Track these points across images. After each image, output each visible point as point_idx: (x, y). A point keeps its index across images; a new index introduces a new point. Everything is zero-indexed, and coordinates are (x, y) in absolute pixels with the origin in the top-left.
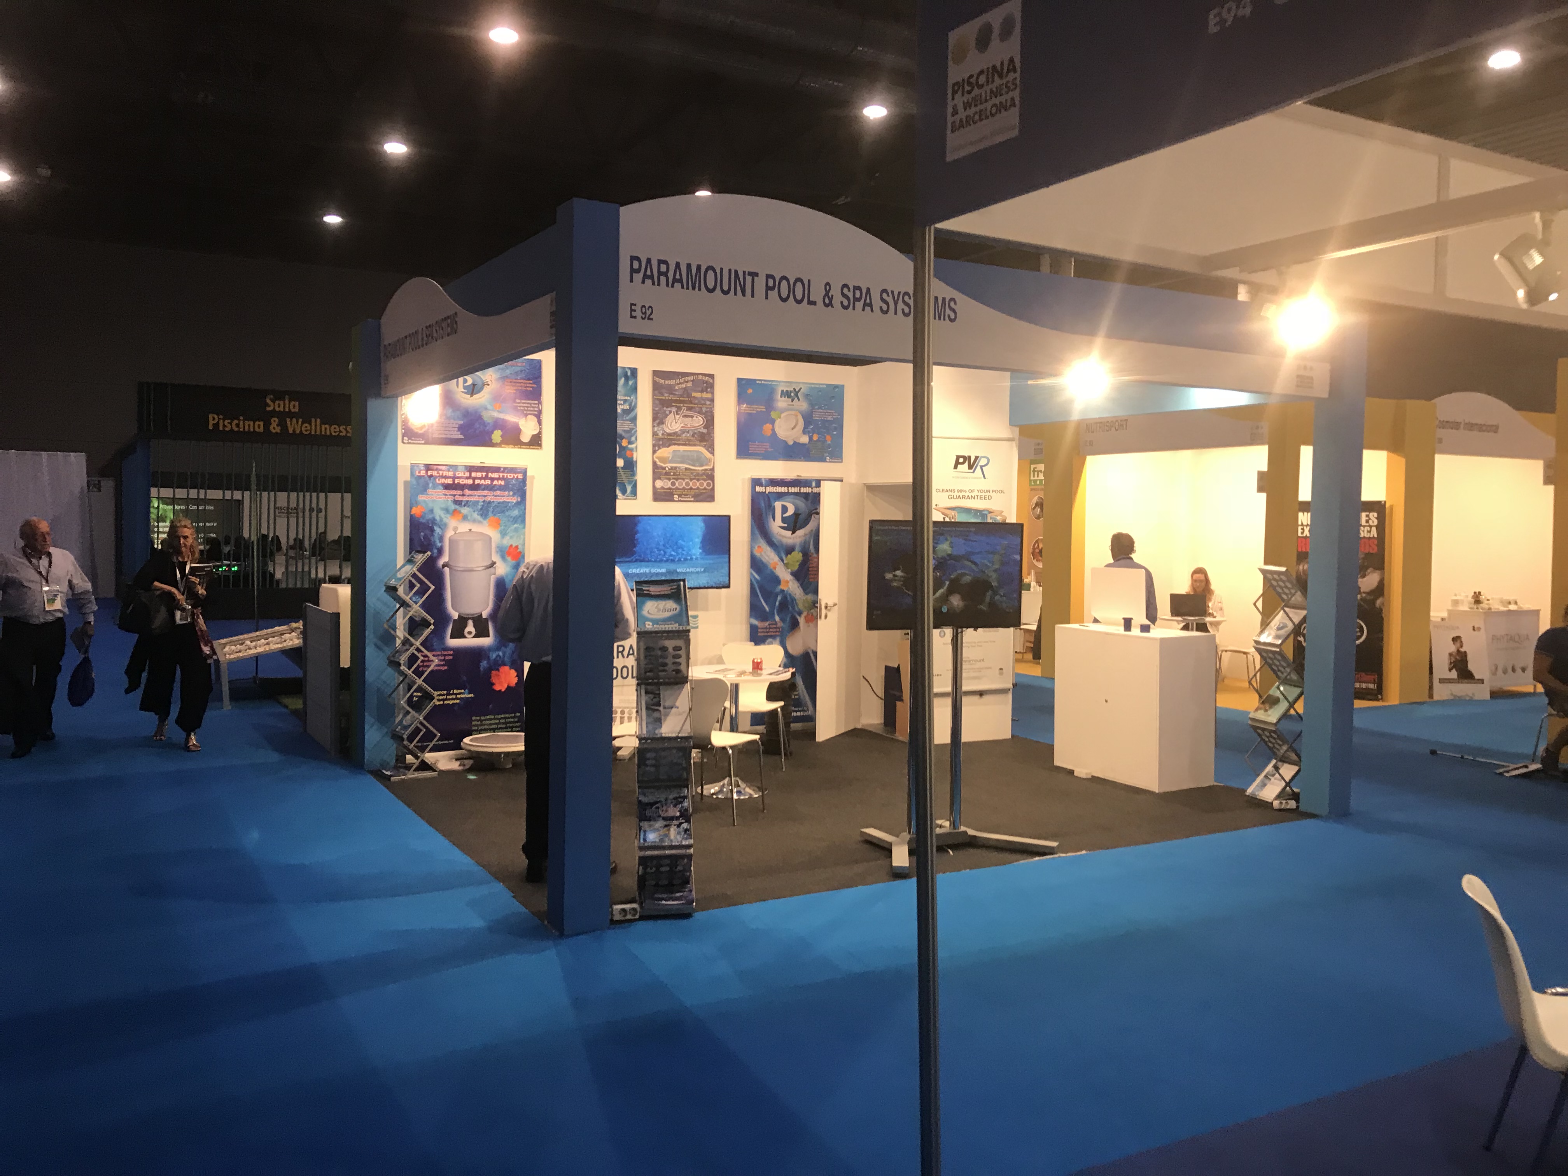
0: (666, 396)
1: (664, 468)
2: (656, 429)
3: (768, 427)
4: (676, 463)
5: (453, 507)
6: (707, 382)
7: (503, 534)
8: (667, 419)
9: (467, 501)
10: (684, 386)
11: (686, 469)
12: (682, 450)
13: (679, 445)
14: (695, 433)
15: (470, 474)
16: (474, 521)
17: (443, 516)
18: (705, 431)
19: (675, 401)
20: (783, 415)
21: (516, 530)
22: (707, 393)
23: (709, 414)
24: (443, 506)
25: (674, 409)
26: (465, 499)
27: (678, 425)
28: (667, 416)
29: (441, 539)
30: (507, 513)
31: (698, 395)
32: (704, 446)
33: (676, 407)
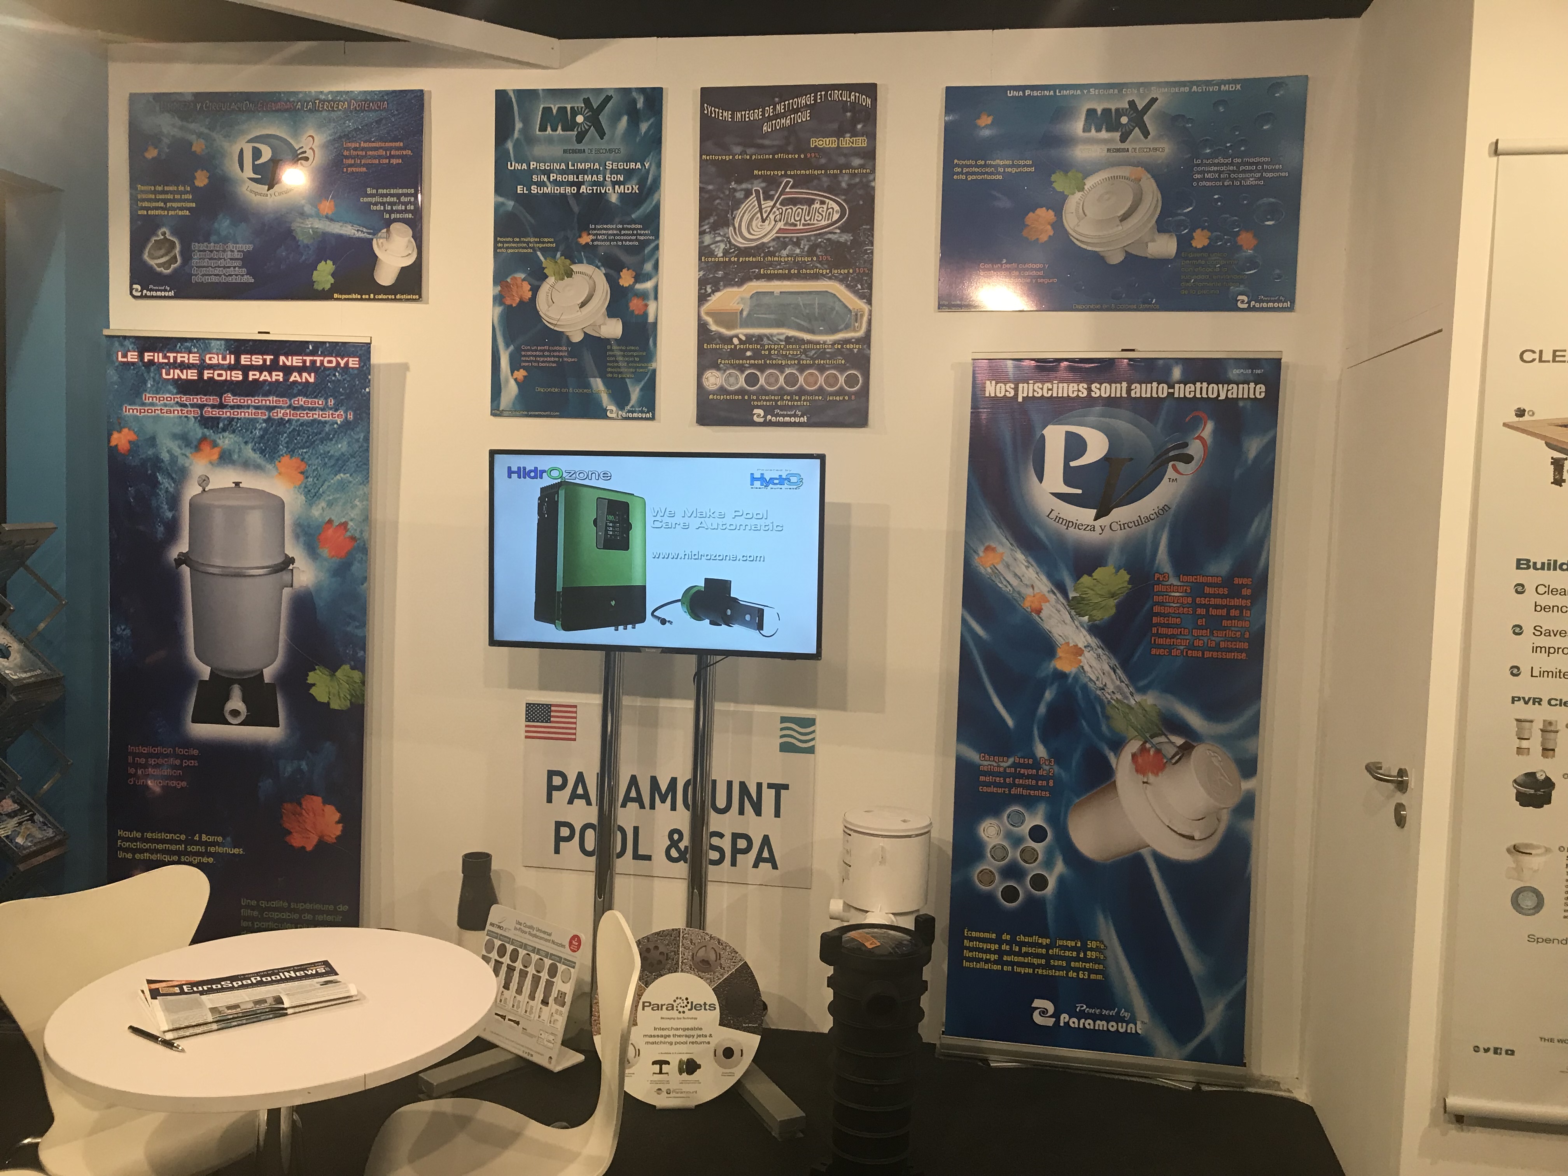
0: (737, 153)
1: (729, 340)
2: (707, 239)
3: (1042, 217)
4: (760, 326)
5: (198, 431)
6: (853, 104)
7: (312, 495)
8: (739, 213)
9: (231, 420)
10: (786, 122)
11: (788, 340)
12: (777, 291)
13: (770, 278)
14: (818, 245)
15: (238, 360)
16: (246, 465)
17: (177, 451)
18: (846, 238)
19: (763, 165)
20: (1090, 182)
21: (342, 487)
22: (854, 134)
23: (861, 192)
24: (178, 430)
25: (758, 186)
26: (227, 413)
27: (767, 226)
28: (737, 204)
29: (174, 501)
30: (321, 449)
31: (827, 143)
32: (842, 280)
33: (764, 178)
